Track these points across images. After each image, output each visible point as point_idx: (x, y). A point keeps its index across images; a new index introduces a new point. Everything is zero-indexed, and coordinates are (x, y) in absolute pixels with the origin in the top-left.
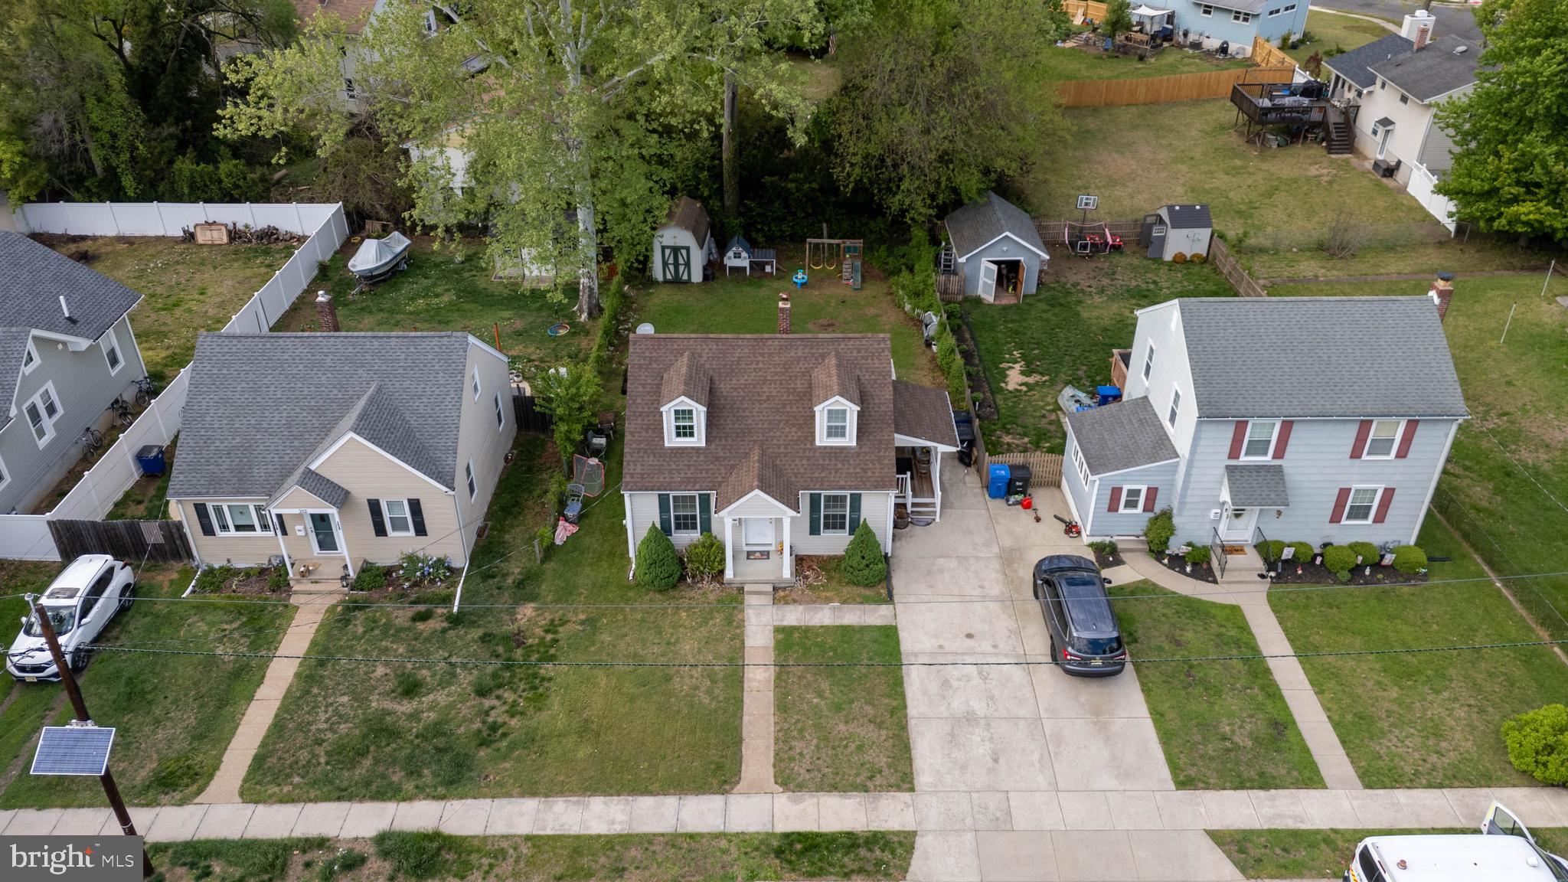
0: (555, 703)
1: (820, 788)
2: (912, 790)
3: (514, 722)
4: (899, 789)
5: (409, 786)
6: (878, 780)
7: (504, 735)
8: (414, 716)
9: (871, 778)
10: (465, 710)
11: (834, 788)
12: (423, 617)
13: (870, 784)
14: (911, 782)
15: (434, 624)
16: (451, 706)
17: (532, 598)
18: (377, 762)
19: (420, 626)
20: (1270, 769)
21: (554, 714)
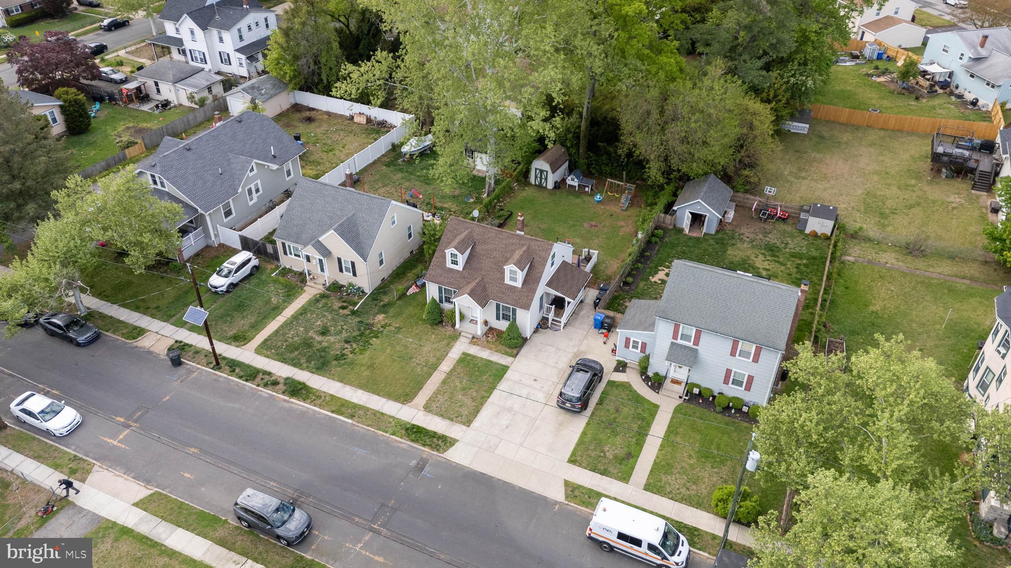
0: (367, 354)
1: (436, 414)
2: (469, 426)
3: (351, 356)
4: (464, 424)
5: (305, 365)
6: (459, 419)
7: (345, 359)
8: (320, 342)
9: (456, 417)
10: (338, 346)
11: (442, 416)
12: (343, 308)
13: (455, 419)
14: (470, 424)
15: (346, 312)
16: (334, 343)
17: (385, 312)
18: (300, 354)
19: (341, 311)
20: (611, 469)
21: (365, 358)
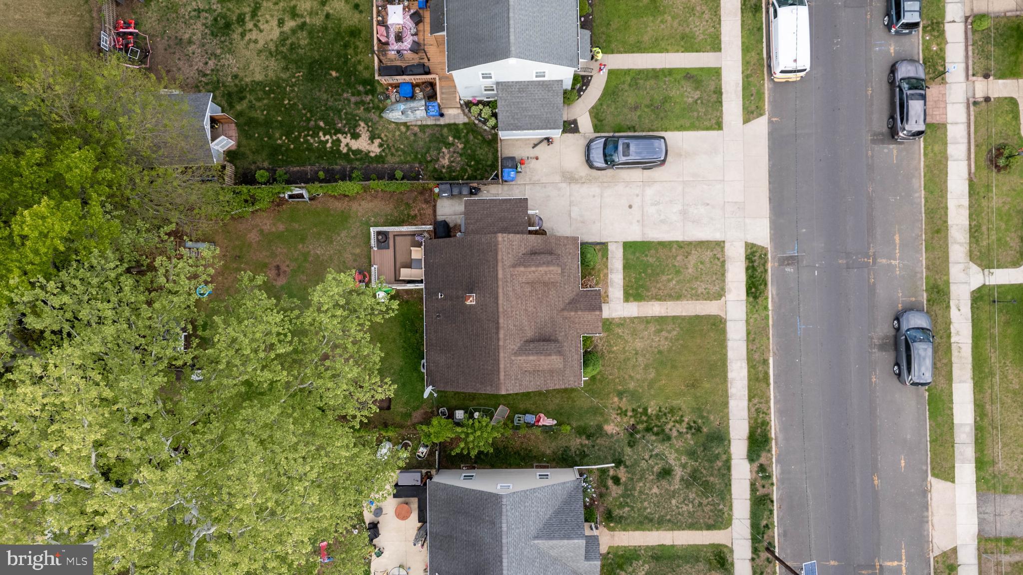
0: (675, 403)
1: (724, 281)
2: (724, 242)
3: (686, 420)
4: (723, 247)
5: (724, 457)
6: (719, 256)
7: (695, 422)
8: (684, 466)
9: (719, 259)
10: (678, 444)
11: (723, 275)
12: (616, 480)
13: (721, 260)
14: (721, 242)
15: (622, 473)
18: (712, 475)
19: (623, 479)
20: (712, 88)
